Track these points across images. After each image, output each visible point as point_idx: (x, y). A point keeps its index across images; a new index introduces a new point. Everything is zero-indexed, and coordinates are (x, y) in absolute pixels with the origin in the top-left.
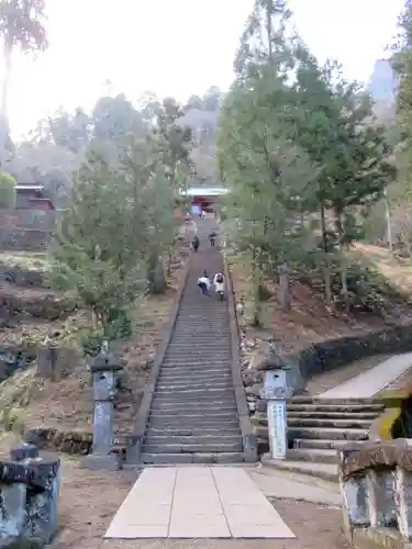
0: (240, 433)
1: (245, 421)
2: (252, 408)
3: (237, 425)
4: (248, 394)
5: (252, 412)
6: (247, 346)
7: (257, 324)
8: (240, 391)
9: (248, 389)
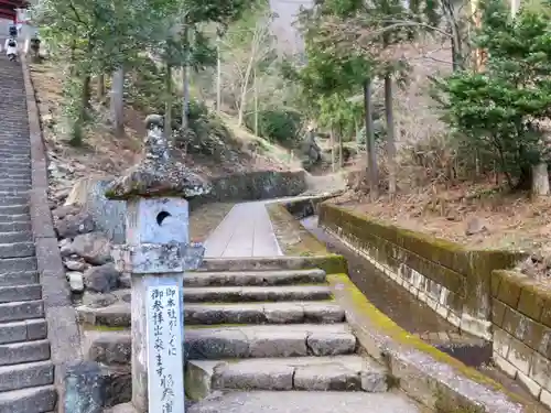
0: (47, 351)
1: (60, 317)
2: (77, 286)
3: (41, 332)
4: (67, 255)
5: (76, 295)
6: (61, 170)
7: (76, 142)
8: (48, 248)
9: (65, 245)
